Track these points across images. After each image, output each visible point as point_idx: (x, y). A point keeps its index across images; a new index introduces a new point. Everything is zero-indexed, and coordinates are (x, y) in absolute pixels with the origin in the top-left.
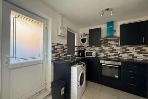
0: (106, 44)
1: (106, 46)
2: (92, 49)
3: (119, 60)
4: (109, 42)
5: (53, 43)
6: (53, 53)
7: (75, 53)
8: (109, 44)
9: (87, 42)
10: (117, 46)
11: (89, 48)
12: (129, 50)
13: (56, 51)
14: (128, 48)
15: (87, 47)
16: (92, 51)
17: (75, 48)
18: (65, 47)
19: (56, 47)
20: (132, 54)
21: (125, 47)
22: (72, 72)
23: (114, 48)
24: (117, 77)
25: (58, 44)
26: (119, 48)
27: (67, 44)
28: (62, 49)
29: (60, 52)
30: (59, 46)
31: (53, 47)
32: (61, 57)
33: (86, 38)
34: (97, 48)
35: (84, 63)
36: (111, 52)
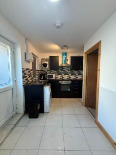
1: (62, 70)
2: (52, 73)
3: (70, 80)
4: (64, 67)
5: (23, 69)
6: (23, 77)
7: (37, 76)
8: (64, 69)
9: (48, 66)
10: (69, 70)
11: (49, 72)
13: (25, 76)
14: (74, 72)
15: (48, 71)
17: (37, 72)
18: (31, 72)
20: (76, 75)
23: (67, 72)
24: (69, 90)
25: (27, 69)
26: (69, 72)
28: (29, 74)
29: (28, 77)
30: (27, 71)
31: (23, 72)
32: (28, 81)
33: (48, 63)
34: (56, 72)
36: (65, 75)
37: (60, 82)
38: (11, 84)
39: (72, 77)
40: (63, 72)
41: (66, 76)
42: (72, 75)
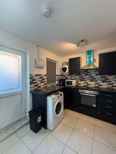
0: (86, 73)
1: (86, 75)
4: (89, 71)
5: (30, 75)
6: (31, 83)
7: (57, 82)
8: (90, 73)
9: (67, 71)
10: (97, 75)
11: (70, 77)
12: (108, 79)
13: (34, 82)
14: (107, 77)
15: (68, 75)
16: (73, 79)
17: (57, 77)
18: (44, 77)
19: (34, 78)
20: (112, 83)
21: (105, 75)
22: (47, 102)
23: (94, 77)
24: (95, 106)
25: (37, 75)
26: (99, 77)
27: (46, 74)
28: (41, 79)
29: (39, 82)
30: (38, 77)
31: (30, 78)
32: (40, 87)
33: (67, 67)
34: (78, 77)
35: (62, 93)
36: (91, 81)
37: (80, 91)
38: (20, 89)
39: (105, 86)
40: (87, 77)
41: (93, 83)
42: (103, 82)
